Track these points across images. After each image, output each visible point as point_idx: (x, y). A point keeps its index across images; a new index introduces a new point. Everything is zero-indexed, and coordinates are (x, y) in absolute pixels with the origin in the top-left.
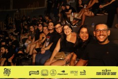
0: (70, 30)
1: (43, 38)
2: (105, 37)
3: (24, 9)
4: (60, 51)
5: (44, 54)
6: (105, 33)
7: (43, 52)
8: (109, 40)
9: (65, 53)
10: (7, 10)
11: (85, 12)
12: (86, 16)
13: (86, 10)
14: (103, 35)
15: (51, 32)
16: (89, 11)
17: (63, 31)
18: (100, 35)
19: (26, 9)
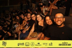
0: (41, 18)
1: (25, 23)
2: (62, 22)
3: (16, 5)
4: (34, 32)
5: (25, 33)
6: (61, 19)
7: (24, 32)
8: (64, 24)
9: (37, 33)
10: (6, 6)
11: (52, 6)
12: (53, 9)
13: (52, 5)
14: (60, 21)
15: (29, 19)
16: (54, 6)
17: (36, 19)
18: (58, 21)
19: (17, 5)
